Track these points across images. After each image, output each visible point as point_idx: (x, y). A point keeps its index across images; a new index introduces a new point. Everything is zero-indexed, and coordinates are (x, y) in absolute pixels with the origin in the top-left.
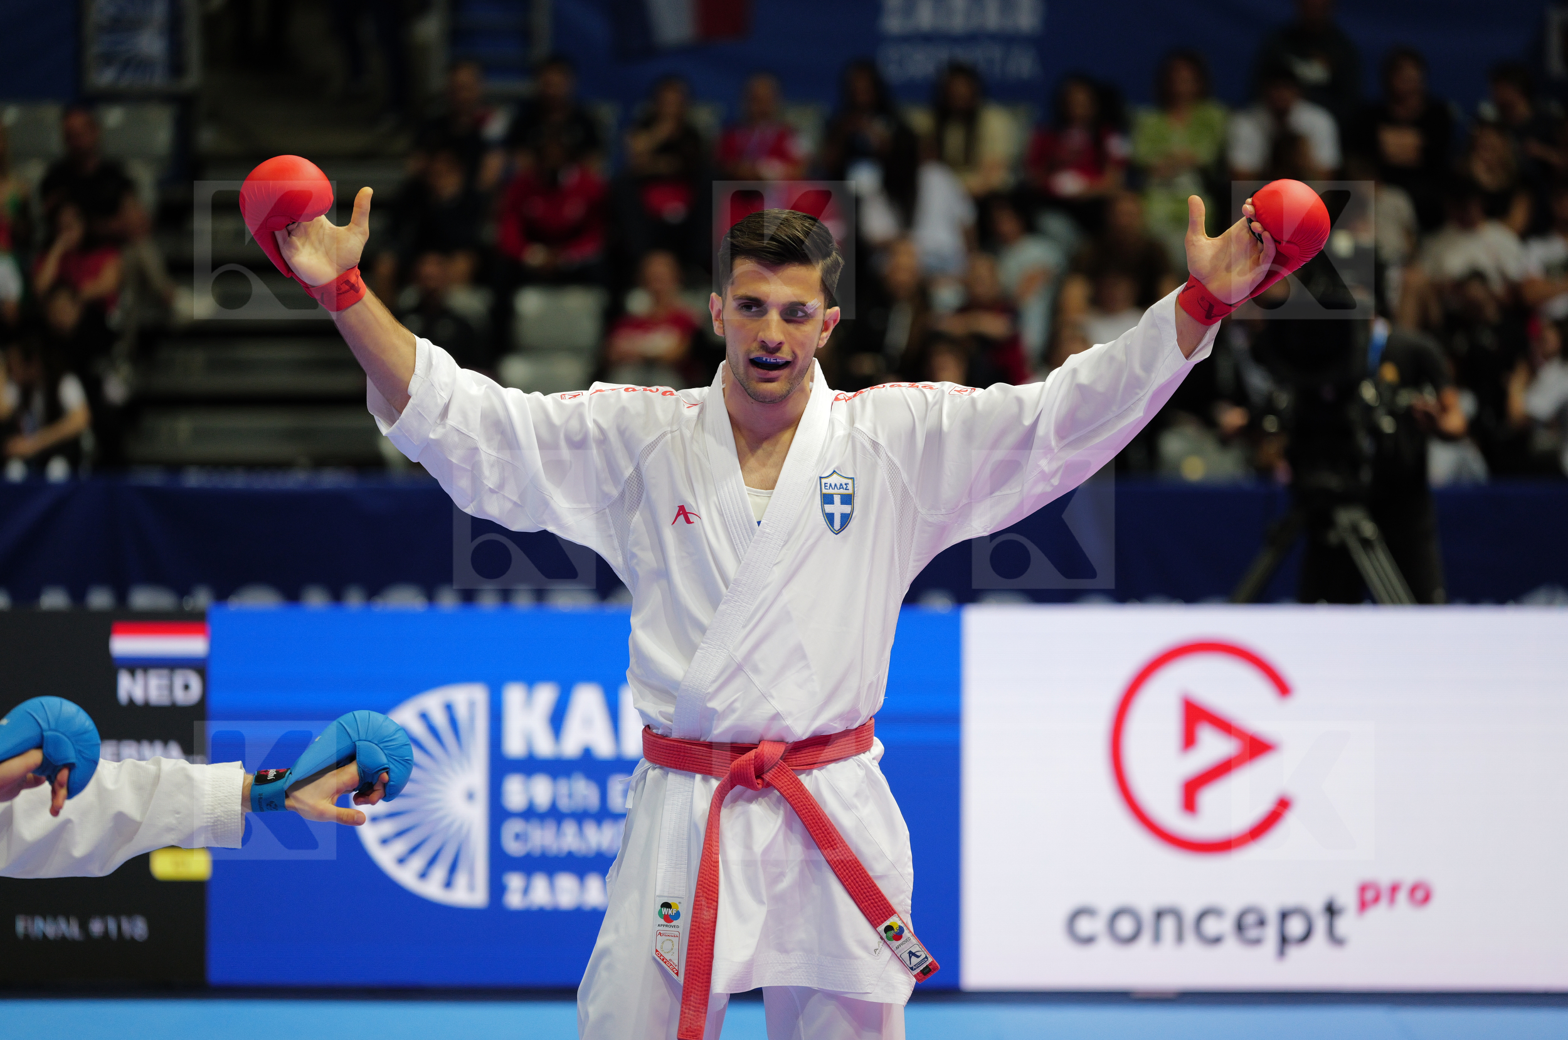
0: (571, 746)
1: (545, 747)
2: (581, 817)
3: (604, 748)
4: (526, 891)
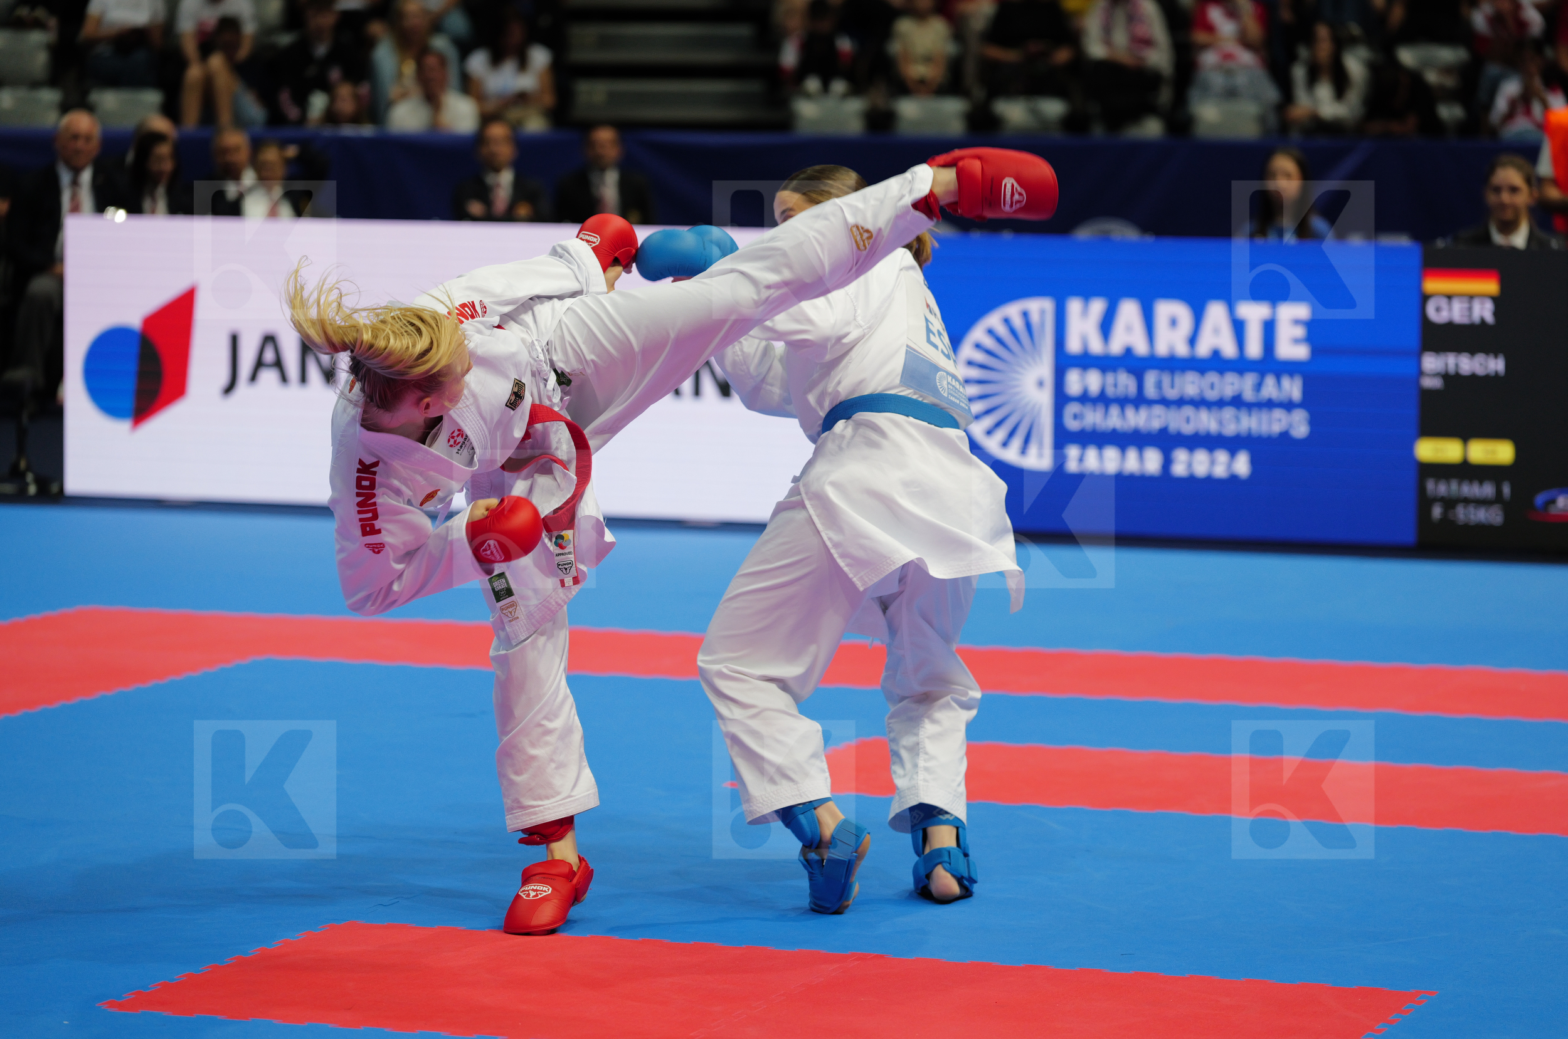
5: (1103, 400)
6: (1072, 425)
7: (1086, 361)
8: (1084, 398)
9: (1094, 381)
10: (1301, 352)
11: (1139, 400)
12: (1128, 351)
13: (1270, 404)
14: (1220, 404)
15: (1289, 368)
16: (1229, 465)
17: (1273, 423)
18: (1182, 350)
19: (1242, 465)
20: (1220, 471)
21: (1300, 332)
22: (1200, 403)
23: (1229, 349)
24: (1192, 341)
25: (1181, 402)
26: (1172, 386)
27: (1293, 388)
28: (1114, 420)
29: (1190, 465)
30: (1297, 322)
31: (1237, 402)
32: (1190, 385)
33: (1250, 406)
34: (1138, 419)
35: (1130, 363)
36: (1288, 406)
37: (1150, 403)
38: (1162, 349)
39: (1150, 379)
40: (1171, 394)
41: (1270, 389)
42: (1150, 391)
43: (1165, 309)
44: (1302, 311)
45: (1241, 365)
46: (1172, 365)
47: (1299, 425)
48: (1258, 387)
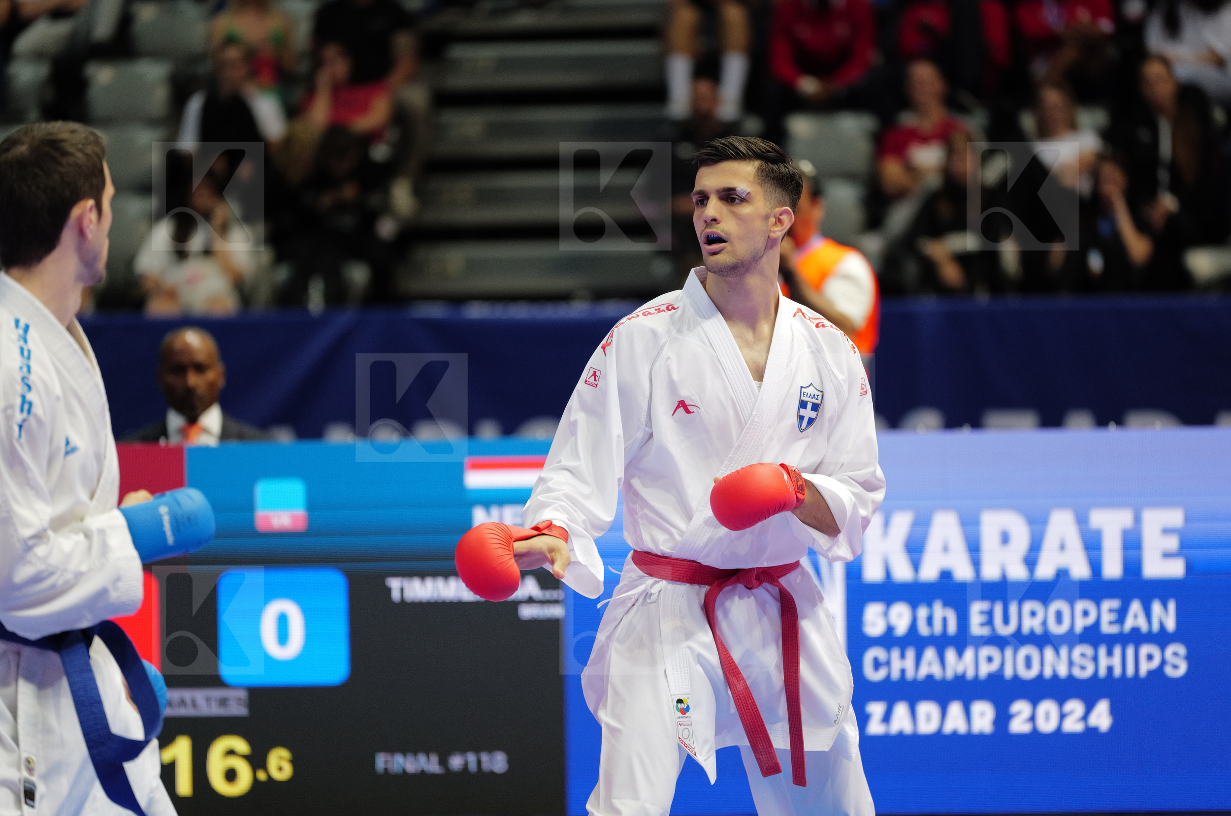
0: (929, 572)
1: (903, 572)
2: (941, 643)
3: (963, 572)
4: (887, 718)
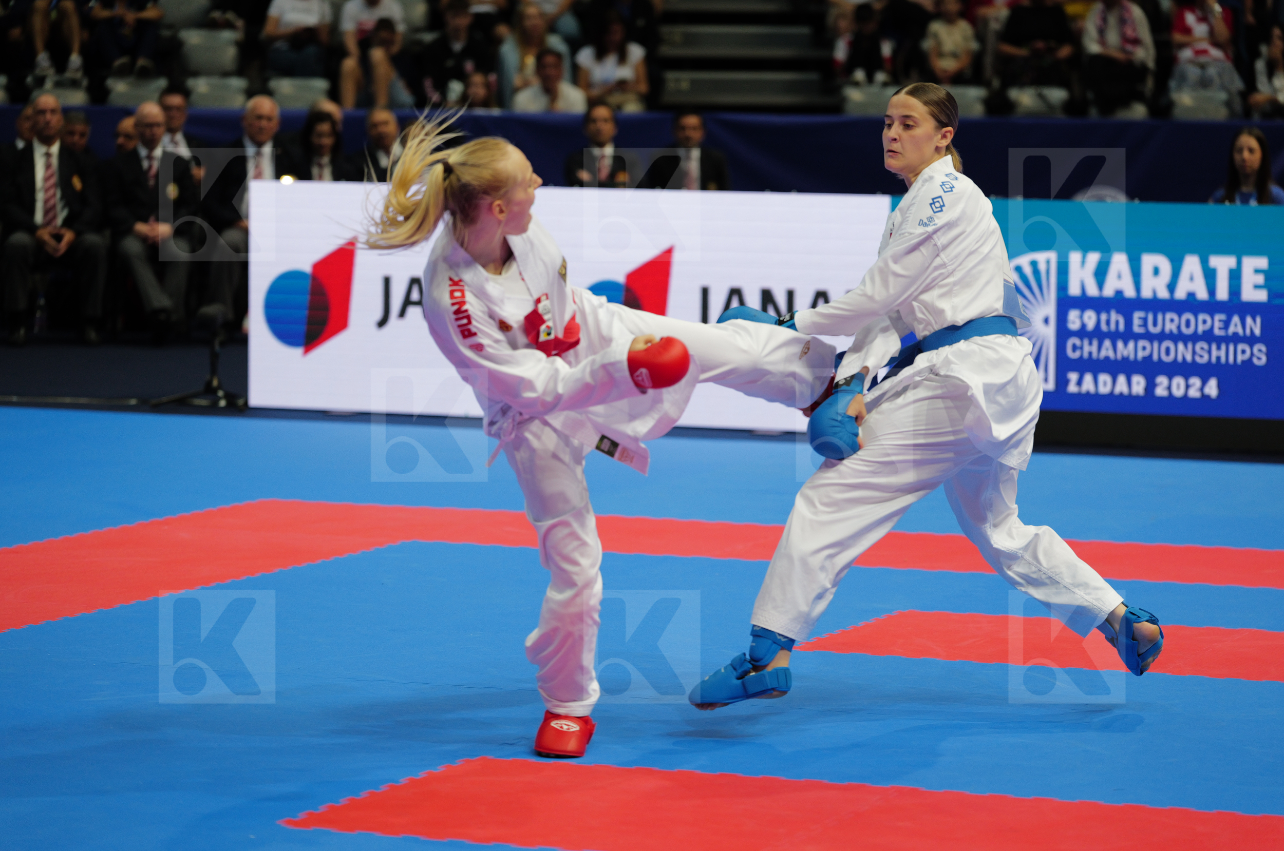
5: (1097, 335)
6: (1072, 355)
7: (1084, 302)
8: (1082, 333)
9: (1090, 318)
10: (1262, 296)
11: (1128, 335)
12: (1119, 293)
13: (1236, 339)
14: (1195, 338)
15: (1253, 309)
16: (1202, 389)
17: (1241, 353)
18: (1163, 294)
19: (1212, 389)
20: (1194, 393)
21: (1260, 279)
22: (1177, 337)
23: (1202, 294)
24: (1171, 287)
25: (1162, 337)
26: (1155, 324)
27: (1255, 326)
28: (1107, 351)
29: (1169, 388)
30: (1257, 271)
31: (1209, 337)
32: (1170, 322)
33: (1219, 341)
34: (1126, 350)
35: (1120, 303)
36: (1251, 340)
37: (1137, 337)
38: (1146, 293)
39: (1137, 316)
40: (1155, 330)
41: (1235, 326)
42: (1137, 329)
43: (1149, 261)
44: (1262, 262)
45: (1211, 306)
46: (1155, 306)
47: (1260, 356)
48: (1226, 324)
